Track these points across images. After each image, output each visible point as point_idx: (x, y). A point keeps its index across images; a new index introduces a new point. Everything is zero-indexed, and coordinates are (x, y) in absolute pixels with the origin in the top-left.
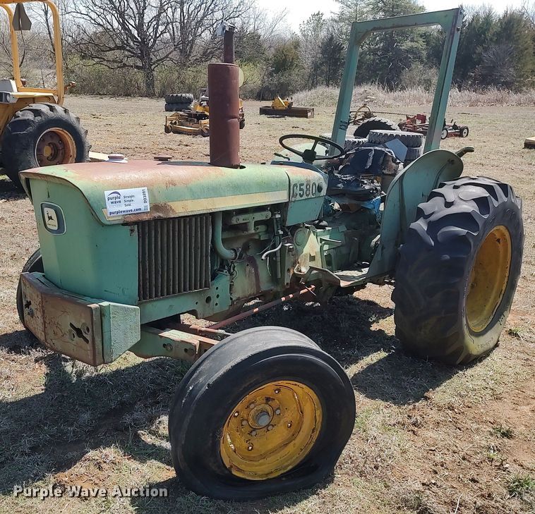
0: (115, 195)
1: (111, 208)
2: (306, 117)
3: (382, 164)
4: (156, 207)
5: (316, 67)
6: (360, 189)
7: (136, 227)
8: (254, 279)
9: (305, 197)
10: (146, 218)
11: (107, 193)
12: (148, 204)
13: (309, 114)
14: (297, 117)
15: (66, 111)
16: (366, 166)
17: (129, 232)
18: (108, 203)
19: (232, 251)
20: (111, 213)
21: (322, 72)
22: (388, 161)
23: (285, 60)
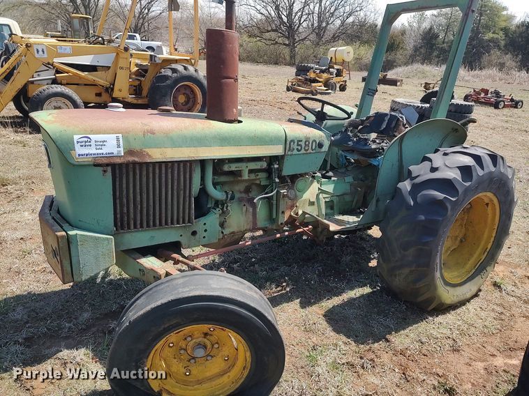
0: (86, 139)
1: (79, 150)
3: (394, 127)
4: (130, 152)
5: (416, 49)
6: (367, 148)
7: (109, 169)
8: (251, 217)
9: (303, 151)
10: (118, 161)
11: (76, 137)
12: (122, 149)
13: (398, 84)
14: (389, 85)
15: (196, 71)
16: (380, 128)
17: (102, 173)
18: (77, 146)
20: (79, 155)
21: (421, 53)
22: (400, 125)
23: (394, 43)
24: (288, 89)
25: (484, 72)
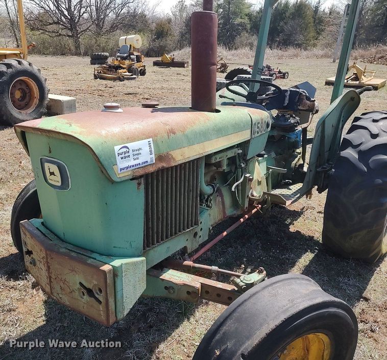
0: (124, 150)
1: (122, 164)
2: (184, 67)
3: (298, 101)
4: (160, 158)
5: (182, 35)
6: (288, 123)
7: (142, 180)
8: (221, 206)
9: (260, 133)
10: (151, 169)
11: (117, 148)
12: (153, 156)
13: (186, 65)
14: (177, 67)
15: (30, 64)
16: (284, 103)
17: (136, 185)
18: (118, 159)
19: (211, 187)
20: (121, 169)
21: (186, 38)
22: (303, 99)
23: (163, 31)
24: (96, 77)
25: (239, 51)
